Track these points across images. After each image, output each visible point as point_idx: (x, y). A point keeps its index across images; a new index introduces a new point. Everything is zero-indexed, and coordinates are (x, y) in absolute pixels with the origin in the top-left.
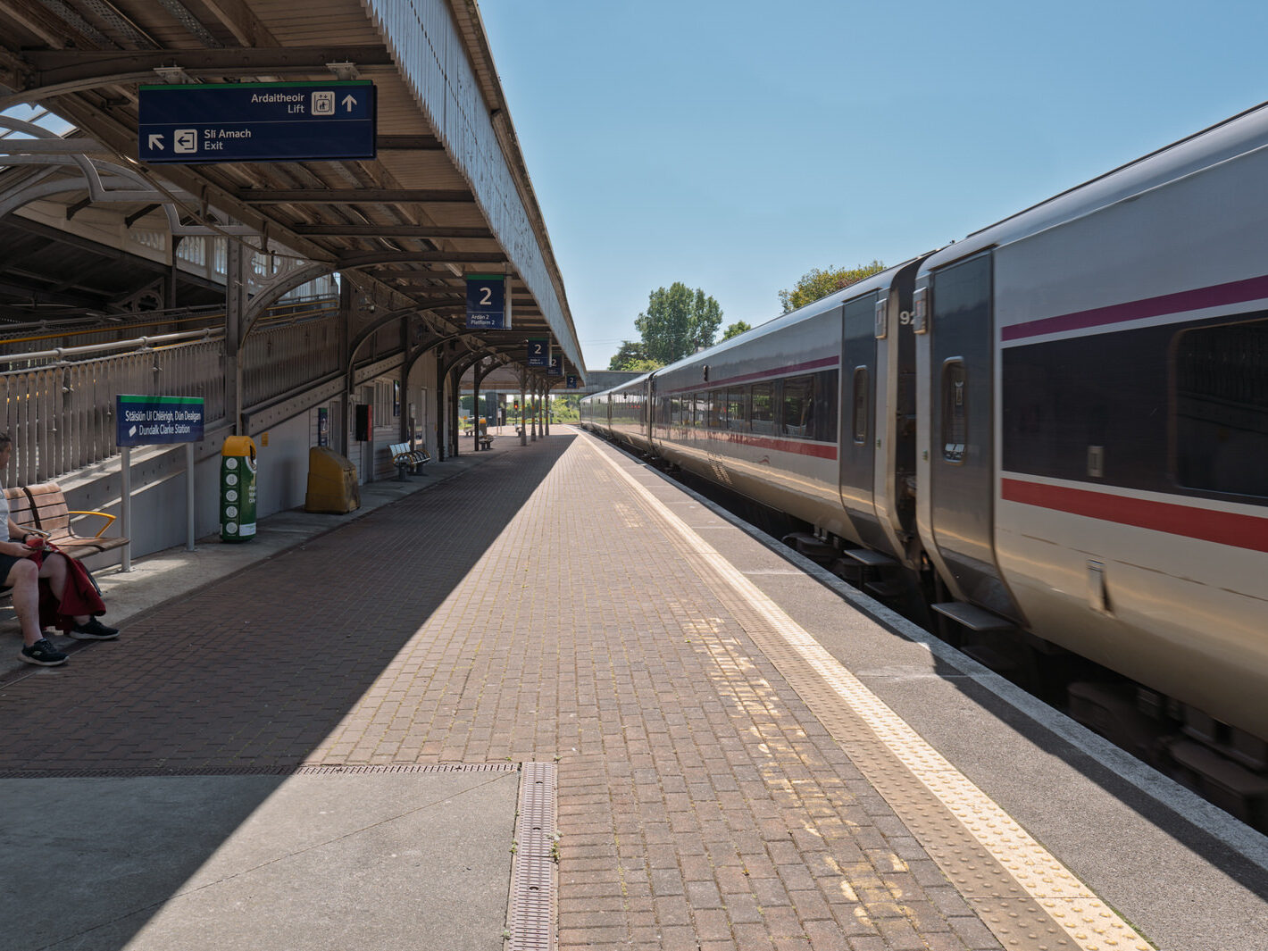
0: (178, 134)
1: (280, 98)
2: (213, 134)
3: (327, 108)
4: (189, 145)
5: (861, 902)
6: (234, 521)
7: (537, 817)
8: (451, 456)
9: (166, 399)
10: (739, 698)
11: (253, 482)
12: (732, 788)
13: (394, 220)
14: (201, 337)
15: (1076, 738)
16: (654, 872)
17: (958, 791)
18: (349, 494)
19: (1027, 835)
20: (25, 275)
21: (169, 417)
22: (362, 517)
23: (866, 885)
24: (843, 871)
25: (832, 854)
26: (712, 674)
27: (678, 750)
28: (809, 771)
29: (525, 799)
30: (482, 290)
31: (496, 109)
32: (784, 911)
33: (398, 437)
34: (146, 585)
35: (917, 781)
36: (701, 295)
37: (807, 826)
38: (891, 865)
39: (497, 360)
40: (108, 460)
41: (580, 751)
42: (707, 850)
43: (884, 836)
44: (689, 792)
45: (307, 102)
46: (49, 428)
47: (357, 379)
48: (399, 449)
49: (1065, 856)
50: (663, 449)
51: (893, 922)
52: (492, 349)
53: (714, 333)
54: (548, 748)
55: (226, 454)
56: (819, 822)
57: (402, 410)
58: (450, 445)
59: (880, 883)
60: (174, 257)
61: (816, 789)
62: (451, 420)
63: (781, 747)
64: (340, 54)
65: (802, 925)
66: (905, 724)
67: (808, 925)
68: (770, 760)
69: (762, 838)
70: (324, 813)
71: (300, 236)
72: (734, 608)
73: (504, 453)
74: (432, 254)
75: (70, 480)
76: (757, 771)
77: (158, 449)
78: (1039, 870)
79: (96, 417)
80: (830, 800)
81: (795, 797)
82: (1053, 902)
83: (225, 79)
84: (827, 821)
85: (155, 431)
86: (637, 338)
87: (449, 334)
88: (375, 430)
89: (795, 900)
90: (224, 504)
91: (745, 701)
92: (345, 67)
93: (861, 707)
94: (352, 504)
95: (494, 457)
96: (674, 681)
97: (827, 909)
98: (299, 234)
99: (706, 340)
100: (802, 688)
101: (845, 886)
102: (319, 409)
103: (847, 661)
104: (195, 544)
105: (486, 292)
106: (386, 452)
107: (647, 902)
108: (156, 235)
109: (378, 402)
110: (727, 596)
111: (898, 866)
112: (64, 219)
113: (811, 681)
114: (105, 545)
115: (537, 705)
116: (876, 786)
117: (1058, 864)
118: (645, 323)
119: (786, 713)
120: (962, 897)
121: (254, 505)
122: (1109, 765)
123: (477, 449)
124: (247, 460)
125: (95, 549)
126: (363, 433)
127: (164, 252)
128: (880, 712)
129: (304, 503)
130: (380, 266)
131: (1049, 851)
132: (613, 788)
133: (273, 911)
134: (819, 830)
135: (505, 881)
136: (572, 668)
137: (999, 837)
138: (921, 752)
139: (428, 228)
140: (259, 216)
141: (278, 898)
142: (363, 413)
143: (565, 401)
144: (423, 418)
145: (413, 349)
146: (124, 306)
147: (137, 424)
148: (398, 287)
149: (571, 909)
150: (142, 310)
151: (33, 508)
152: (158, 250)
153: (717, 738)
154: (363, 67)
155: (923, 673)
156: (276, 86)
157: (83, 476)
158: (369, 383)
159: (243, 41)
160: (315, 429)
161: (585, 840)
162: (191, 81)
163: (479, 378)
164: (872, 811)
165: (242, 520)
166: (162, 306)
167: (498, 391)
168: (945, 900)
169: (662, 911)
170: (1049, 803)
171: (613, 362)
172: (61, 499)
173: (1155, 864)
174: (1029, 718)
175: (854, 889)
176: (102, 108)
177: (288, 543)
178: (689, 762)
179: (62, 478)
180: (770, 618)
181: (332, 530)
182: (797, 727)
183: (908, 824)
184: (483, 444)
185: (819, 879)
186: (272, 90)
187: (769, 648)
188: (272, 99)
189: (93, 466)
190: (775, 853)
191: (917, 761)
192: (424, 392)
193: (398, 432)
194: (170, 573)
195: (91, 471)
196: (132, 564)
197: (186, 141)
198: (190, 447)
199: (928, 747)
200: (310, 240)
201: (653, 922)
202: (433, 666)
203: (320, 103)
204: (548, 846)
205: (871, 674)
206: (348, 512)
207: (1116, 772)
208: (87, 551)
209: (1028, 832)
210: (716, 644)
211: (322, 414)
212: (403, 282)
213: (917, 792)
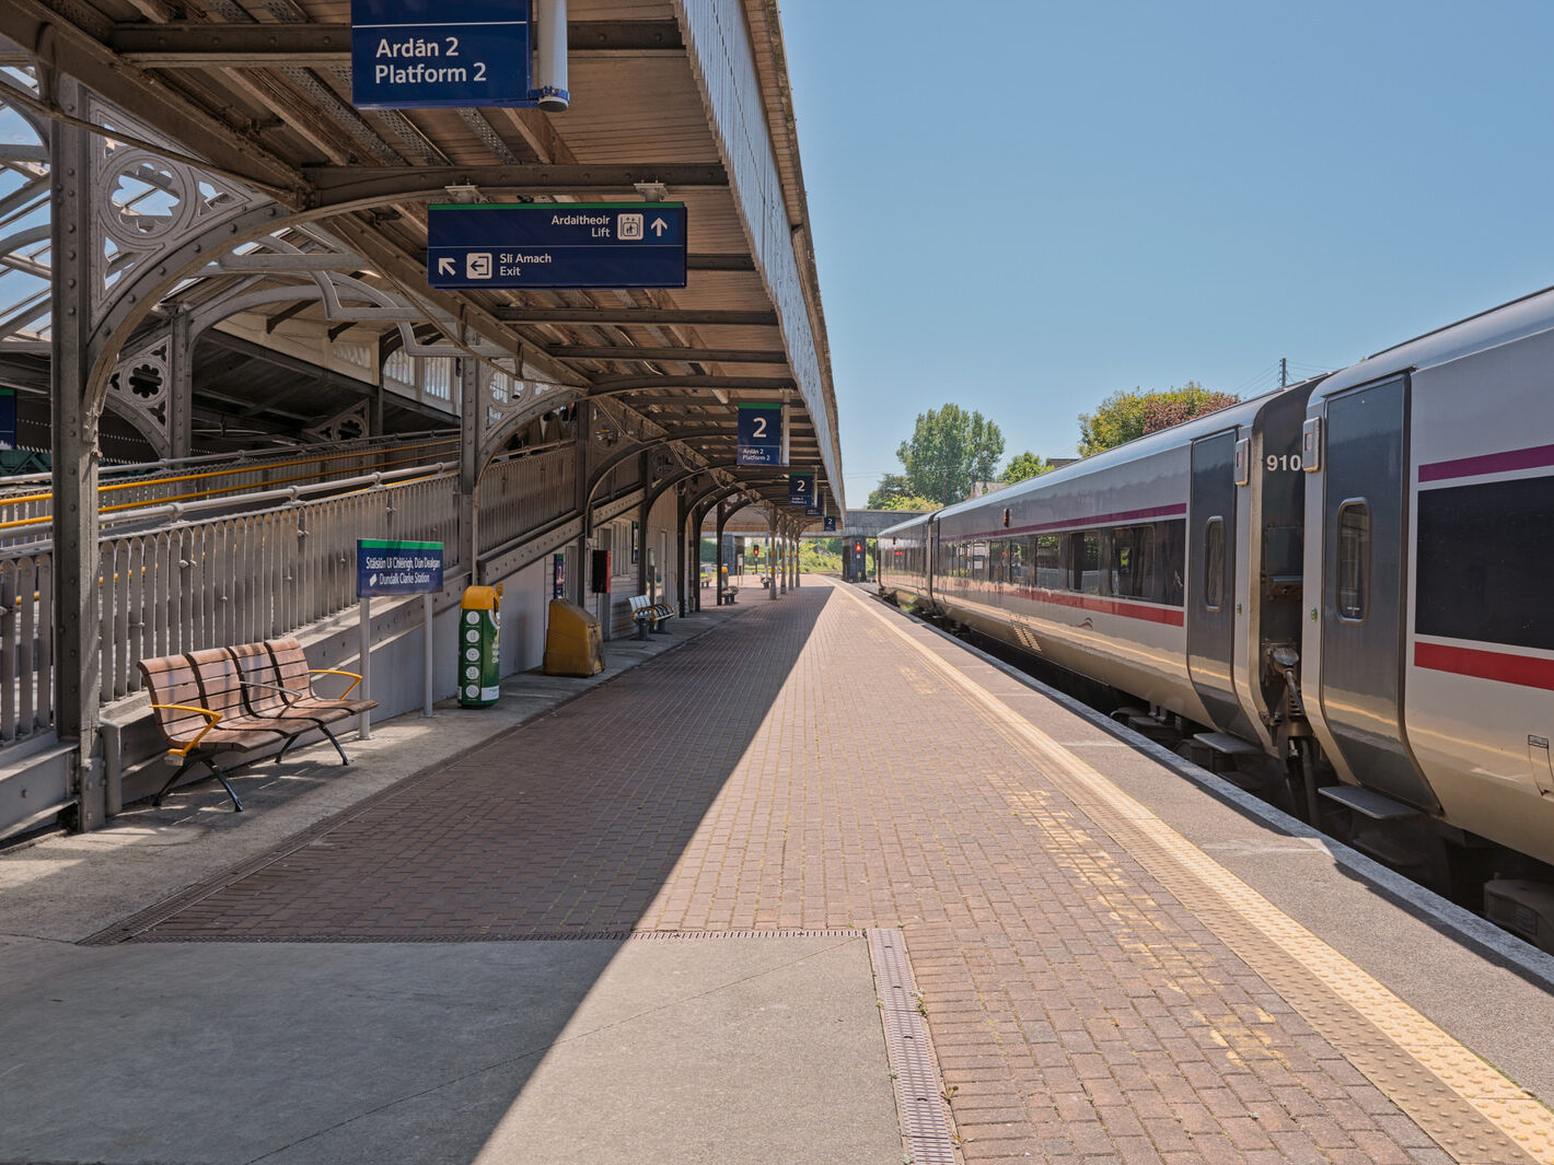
0: (471, 258)
1: (583, 220)
2: (510, 258)
3: (634, 231)
4: (484, 270)
5: (1231, 1047)
6: (475, 684)
7: (895, 977)
8: (691, 611)
9: (407, 544)
10: (1081, 870)
11: (497, 638)
12: (1088, 952)
13: (664, 341)
14: (435, 472)
15: (1437, 909)
16: (1024, 1024)
17: (1318, 954)
18: (594, 654)
19: (1389, 993)
20: (214, 396)
21: (408, 564)
22: (608, 680)
23: (1235, 1034)
24: (1210, 1022)
25: (1198, 1008)
26: (1048, 846)
27: (1026, 917)
28: (1165, 937)
29: (878, 961)
30: (755, 420)
31: (798, 226)
32: (1158, 1055)
33: (635, 588)
34: (391, 755)
35: (1275, 946)
36: (978, 420)
37: (1170, 985)
38: (1257, 1017)
39: (744, 498)
40: (342, 613)
41: (924, 919)
42: (1072, 1005)
43: (1247, 993)
44: (1045, 955)
45: (613, 226)
46: (285, 576)
47: (596, 521)
48: (639, 602)
49: (1428, 1011)
50: (947, 605)
51: (1264, 1063)
52: (742, 485)
53: (994, 465)
54: (889, 916)
55: (467, 606)
56: (1181, 981)
57: (641, 556)
58: (690, 598)
59: (1249, 1032)
60: (381, 375)
61: (1174, 952)
62: (692, 569)
63: (1132, 915)
64: (649, 173)
65: (1177, 1065)
66: (1258, 895)
67: (1183, 1066)
68: (1123, 927)
69: (1127, 996)
70: (678, 973)
71: (555, 359)
72: (1059, 781)
73: (752, 608)
74: (699, 379)
75: (305, 634)
76: (1112, 936)
77: (392, 600)
78: (1405, 1023)
79: (332, 564)
80: (1190, 963)
81: (1154, 959)
82: (1419, 1048)
83: (519, 197)
84: (1190, 980)
85: (394, 580)
86: (900, 470)
87: (698, 467)
88: (612, 580)
89: (1168, 1045)
90: (463, 664)
91: (1086, 872)
92: (654, 188)
93: (1210, 879)
94: (597, 666)
95: (742, 612)
96: (1008, 853)
97: (1199, 1053)
98: (554, 356)
99: (985, 472)
100: (1147, 861)
101: (1214, 1034)
102: (555, 555)
103: (1189, 834)
104: (434, 709)
105: (760, 423)
106: (624, 606)
107: (1024, 1048)
108: (361, 349)
109: (614, 547)
110: (1048, 768)
111: (1264, 1018)
112: (264, 333)
113: (1154, 854)
114: (355, 707)
115: (867, 875)
116: (1235, 950)
117: (1422, 1018)
118: (910, 452)
119: (1133, 883)
120: (1329, 1044)
121: (497, 665)
122: (1471, 934)
123: (719, 603)
124: (491, 613)
125: (345, 711)
126: (600, 584)
127: (369, 369)
128: (1231, 883)
129: (540, 663)
130: (633, 393)
131: (1412, 1007)
132: (966, 951)
133: (661, 1054)
134: (1182, 988)
135: (879, 1030)
136: (894, 839)
137: (1362, 995)
138: (1277, 920)
139: (698, 350)
140: (513, 337)
141: (661, 1044)
142: (600, 559)
143: (813, 545)
144: (663, 564)
145: (654, 485)
146: (322, 433)
147: (378, 572)
148: (649, 415)
149: (949, 1054)
150: (342, 439)
151: (275, 665)
152: (362, 367)
153: (1065, 907)
154: (674, 187)
155: (1272, 847)
156: (578, 207)
157: (318, 631)
158: (606, 526)
159: (544, 158)
160: (550, 579)
161: (951, 996)
162: (482, 199)
163: (722, 520)
164: (1233, 971)
165: (484, 682)
166: (367, 433)
167: (735, 534)
168: (1314, 1048)
169: (1039, 1056)
170: (1410, 966)
171: (872, 500)
172: (301, 656)
173: (1518, 1019)
174: (1386, 889)
175: (1224, 1037)
176: (370, 223)
177: (535, 709)
178: (1041, 929)
179: (297, 632)
180: (1100, 791)
181: (580, 695)
182: (1146, 896)
183: (1270, 983)
184: (726, 597)
185: (1189, 1030)
186: (574, 212)
187: (1105, 822)
188: (574, 221)
189: (328, 619)
190: (1141, 1008)
191: (1275, 930)
192: (663, 535)
193: (636, 582)
194: (414, 740)
195: (325, 625)
196: (371, 730)
197: (479, 265)
198: (428, 599)
199: (1284, 916)
200: (564, 363)
201: (1032, 1064)
202: (742, 837)
203: (627, 226)
204: (913, 1004)
205: (1217, 847)
206: (593, 675)
207: (1478, 940)
208: (338, 713)
209: (1391, 991)
210: (1045, 817)
211: (557, 560)
212: (655, 409)
213: (1275, 956)
